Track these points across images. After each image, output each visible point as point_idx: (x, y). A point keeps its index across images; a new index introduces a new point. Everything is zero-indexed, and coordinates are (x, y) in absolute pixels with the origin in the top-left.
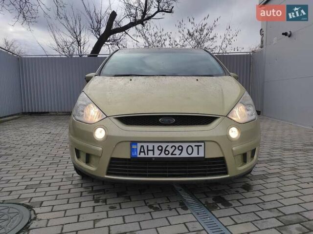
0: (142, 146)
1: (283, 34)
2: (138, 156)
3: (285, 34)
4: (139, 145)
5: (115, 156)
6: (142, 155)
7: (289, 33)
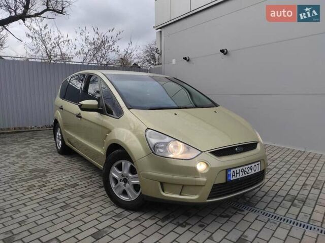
0: (234, 171)
1: (184, 58)
2: (232, 179)
3: (185, 59)
4: (232, 170)
5: (216, 183)
6: (234, 178)
7: (188, 58)
